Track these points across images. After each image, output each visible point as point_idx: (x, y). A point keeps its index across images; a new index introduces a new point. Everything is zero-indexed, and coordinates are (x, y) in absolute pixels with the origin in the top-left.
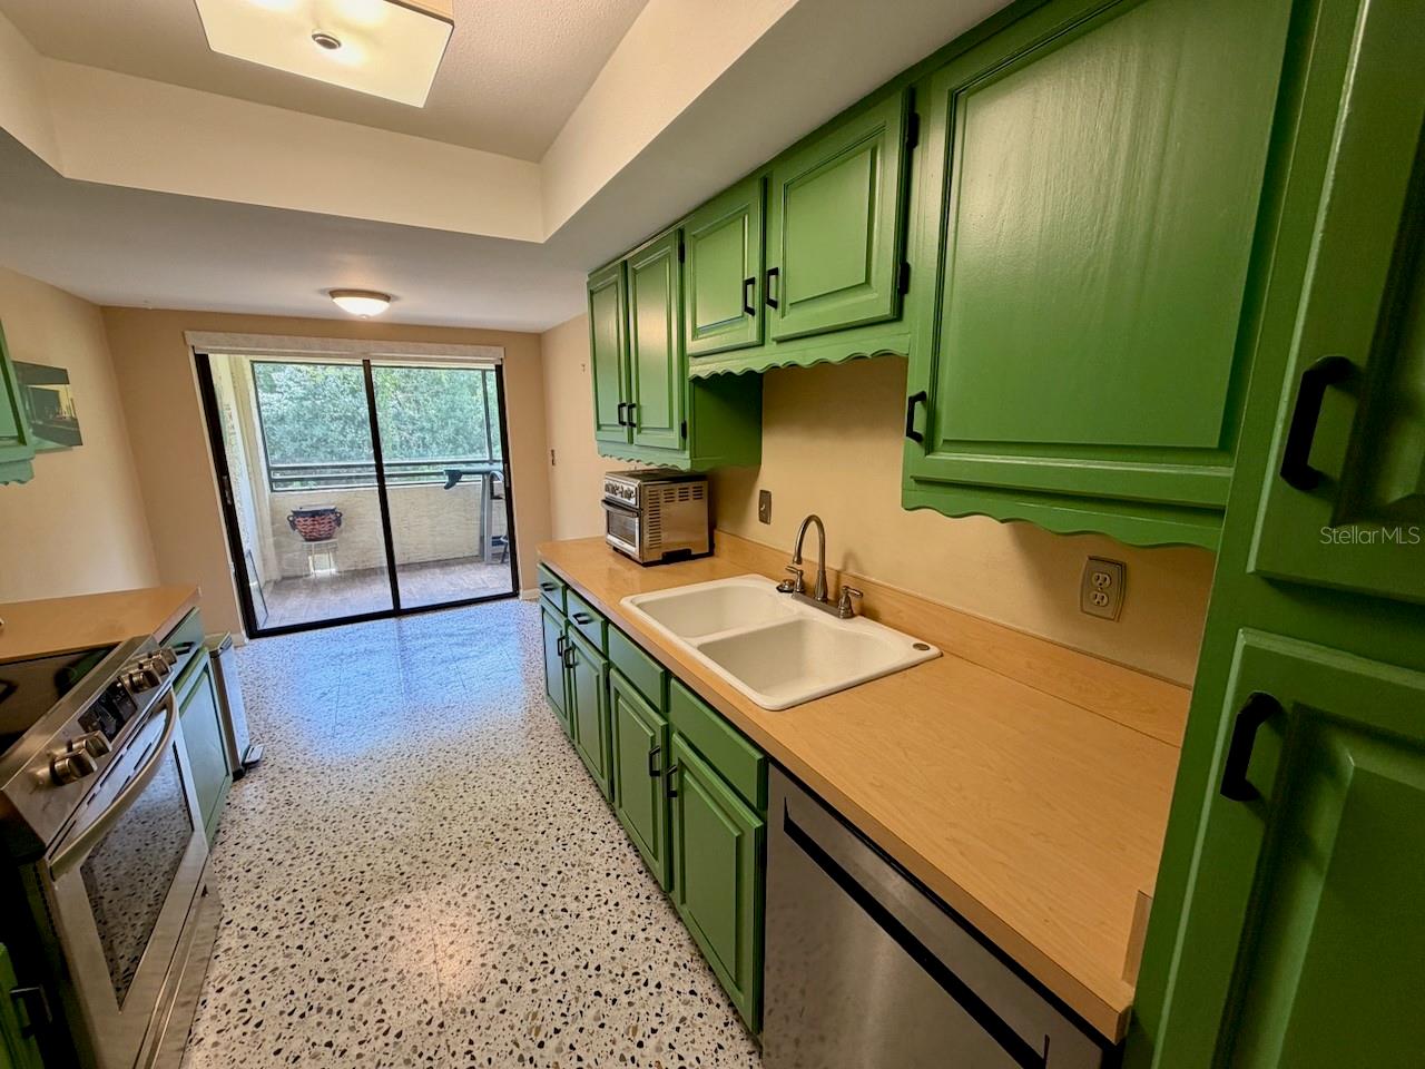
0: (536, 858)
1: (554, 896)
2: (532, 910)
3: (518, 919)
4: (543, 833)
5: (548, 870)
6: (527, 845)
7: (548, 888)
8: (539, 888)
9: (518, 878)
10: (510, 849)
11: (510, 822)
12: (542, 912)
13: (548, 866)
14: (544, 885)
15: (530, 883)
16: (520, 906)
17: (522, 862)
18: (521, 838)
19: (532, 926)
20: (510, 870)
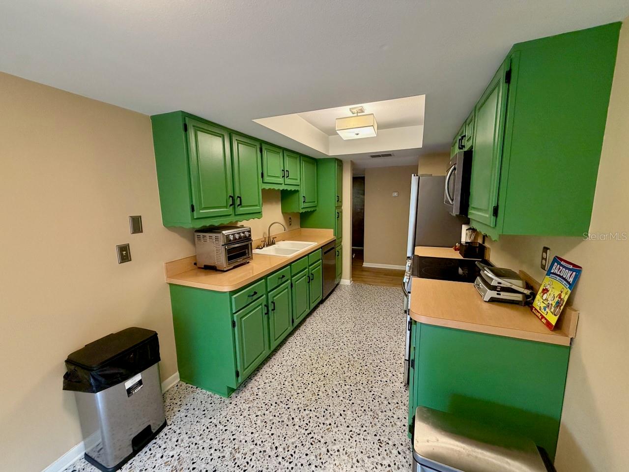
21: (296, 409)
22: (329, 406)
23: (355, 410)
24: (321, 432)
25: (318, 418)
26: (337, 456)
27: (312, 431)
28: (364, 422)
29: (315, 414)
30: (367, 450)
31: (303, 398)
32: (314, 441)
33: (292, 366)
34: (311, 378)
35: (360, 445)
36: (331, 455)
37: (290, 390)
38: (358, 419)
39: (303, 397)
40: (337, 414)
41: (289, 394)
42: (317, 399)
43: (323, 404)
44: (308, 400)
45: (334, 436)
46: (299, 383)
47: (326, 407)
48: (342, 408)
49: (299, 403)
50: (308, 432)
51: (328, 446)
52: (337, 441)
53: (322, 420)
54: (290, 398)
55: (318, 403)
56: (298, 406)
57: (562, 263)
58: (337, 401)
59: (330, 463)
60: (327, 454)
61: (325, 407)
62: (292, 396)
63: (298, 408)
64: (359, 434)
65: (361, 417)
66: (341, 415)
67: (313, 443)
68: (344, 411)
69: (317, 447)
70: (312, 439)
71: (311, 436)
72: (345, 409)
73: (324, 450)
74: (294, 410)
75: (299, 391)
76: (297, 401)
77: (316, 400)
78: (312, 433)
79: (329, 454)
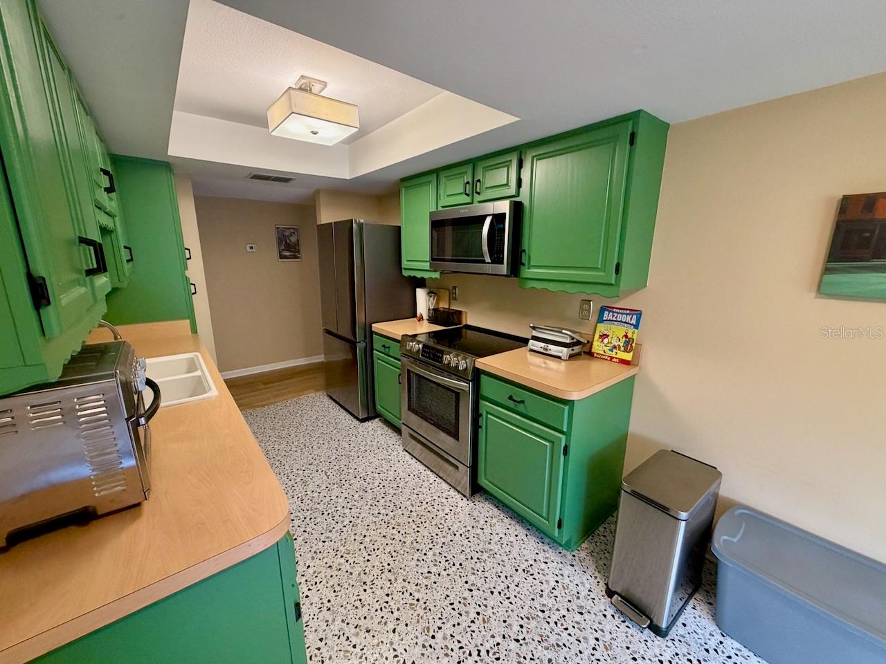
0: (312, 547)
1: (299, 526)
2: (311, 518)
3: (317, 514)
4: (309, 567)
5: (303, 540)
6: (320, 556)
7: (303, 530)
8: (308, 530)
9: (322, 534)
10: (331, 551)
11: (336, 573)
12: (305, 518)
13: (303, 543)
14: (305, 531)
15: (313, 532)
16: (318, 520)
17: (321, 544)
18: (325, 560)
19: (310, 512)
20: (328, 538)
21: (424, 651)
22: (448, 596)
23: (473, 568)
24: (483, 633)
25: (458, 624)
26: (528, 632)
27: (476, 646)
28: (494, 571)
29: (449, 625)
30: (532, 591)
31: (409, 628)
32: (494, 654)
33: (325, 609)
34: (378, 592)
35: (523, 595)
36: (524, 639)
37: (375, 641)
38: (486, 574)
39: (407, 625)
40: (467, 594)
41: (384, 648)
42: (424, 606)
43: (438, 603)
44: (418, 622)
45: (498, 619)
46: (372, 618)
47: (447, 602)
48: (461, 582)
49: (415, 640)
50: (475, 653)
51: (510, 637)
52: (507, 619)
53: (465, 620)
54: (395, 650)
55: (432, 608)
56: (420, 645)
57: (614, 310)
58: (444, 581)
59: (536, 648)
60: (521, 645)
61: (445, 603)
62: (392, 643)
63: (424, 646)
64: (508, 587)
65: (486, 569)
66: (471, 590)
67: (497, 656)
68: (466, 582)
69: (505, 653)
70: (490, 654)
71: (483, 653)
72: (464, 579)
73: (514, 645)
74: (423, 655)
75: (391, 626)
76: (408, 640)
77: (425, 609)
78: (480, 648)
79: (521, 642)
